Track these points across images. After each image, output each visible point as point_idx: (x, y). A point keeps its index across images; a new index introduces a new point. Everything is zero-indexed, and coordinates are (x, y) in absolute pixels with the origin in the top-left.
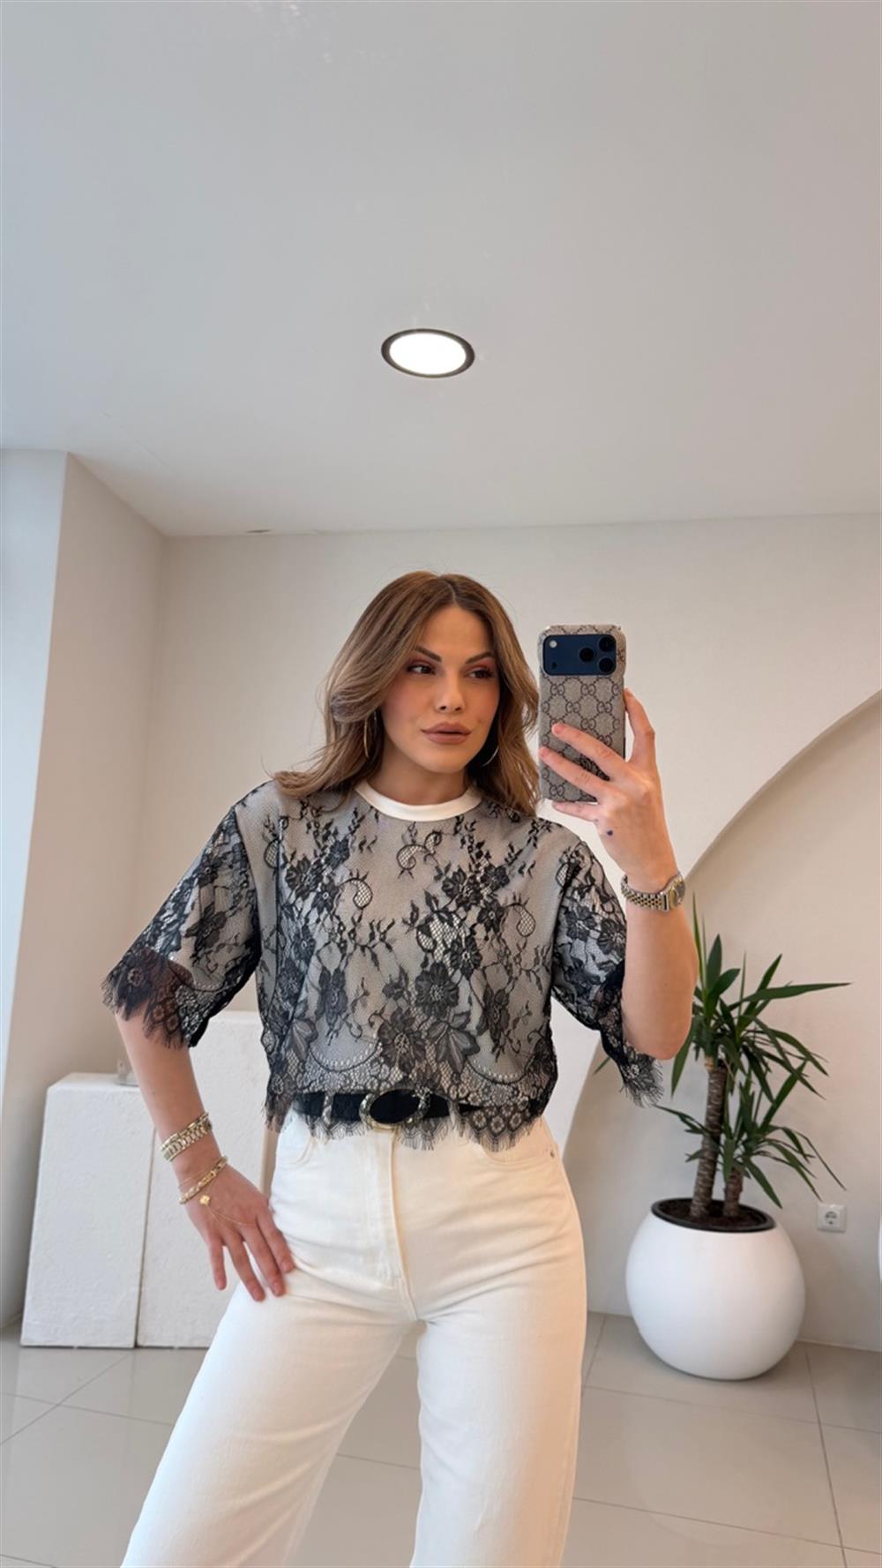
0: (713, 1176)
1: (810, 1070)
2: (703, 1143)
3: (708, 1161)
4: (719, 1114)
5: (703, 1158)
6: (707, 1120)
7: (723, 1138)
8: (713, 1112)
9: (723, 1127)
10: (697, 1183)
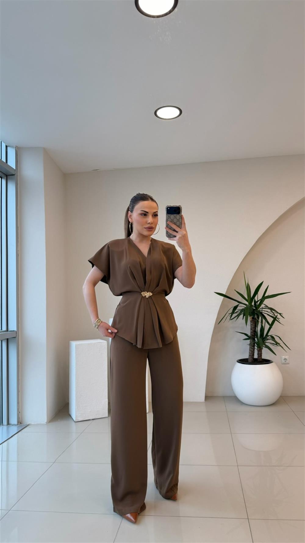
0: (254, 350)
1: (279, 316)
2: (250, 341)
3: (252, 346)
4: (254, 332)
5: (251, 345)
6: (251, 334)
7: (256, 339)
8: (253, 332)
9: (256, 337)
10: (249, 353)
